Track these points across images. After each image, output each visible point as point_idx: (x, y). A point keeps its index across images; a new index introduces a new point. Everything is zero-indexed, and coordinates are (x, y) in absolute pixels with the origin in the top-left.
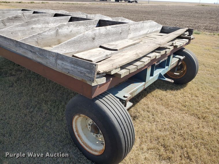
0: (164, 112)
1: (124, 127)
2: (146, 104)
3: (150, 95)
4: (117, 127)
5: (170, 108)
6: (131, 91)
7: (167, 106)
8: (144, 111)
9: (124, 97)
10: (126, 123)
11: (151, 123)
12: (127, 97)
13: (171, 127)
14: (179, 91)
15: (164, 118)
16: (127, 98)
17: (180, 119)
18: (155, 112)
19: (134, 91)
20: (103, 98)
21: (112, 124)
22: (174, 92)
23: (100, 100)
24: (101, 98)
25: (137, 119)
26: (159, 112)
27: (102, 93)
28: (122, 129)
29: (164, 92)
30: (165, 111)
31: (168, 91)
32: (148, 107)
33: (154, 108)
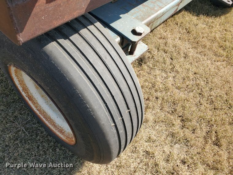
0: (190, 54)
1: (123, 120)
2: (163, 37)
3: (171, 21)
4: (104, 125)
5: (200, 49)
6: (150, 16)
7: (196, 44)
8: (158, 49)
9: (134, 32)
10: (128, 109)
11: (166, 72)
12: (140, 34)
13: (198, 85)
14: (218, 19)
15: (188, 66)
16: (140, 37)
17: (213, 70)
18: (175, 54)
19: (158, 15)
20: (71, 38)
21: (92, 116)
22: (210, 20)
23: (61, 41)
24: (66, 37)
25: (145, 63)
26: (182, 54)
27: (72, 21)
28: (116, 126)
29: (195, 18)
30: (192, 53)
31: (201, 16)
32: (166, 44)
33: (175, 46)
